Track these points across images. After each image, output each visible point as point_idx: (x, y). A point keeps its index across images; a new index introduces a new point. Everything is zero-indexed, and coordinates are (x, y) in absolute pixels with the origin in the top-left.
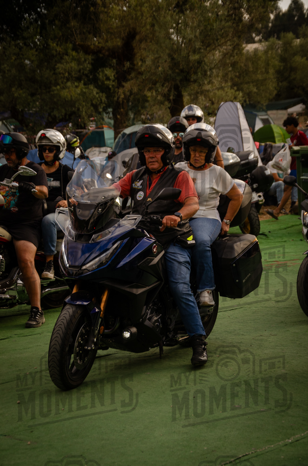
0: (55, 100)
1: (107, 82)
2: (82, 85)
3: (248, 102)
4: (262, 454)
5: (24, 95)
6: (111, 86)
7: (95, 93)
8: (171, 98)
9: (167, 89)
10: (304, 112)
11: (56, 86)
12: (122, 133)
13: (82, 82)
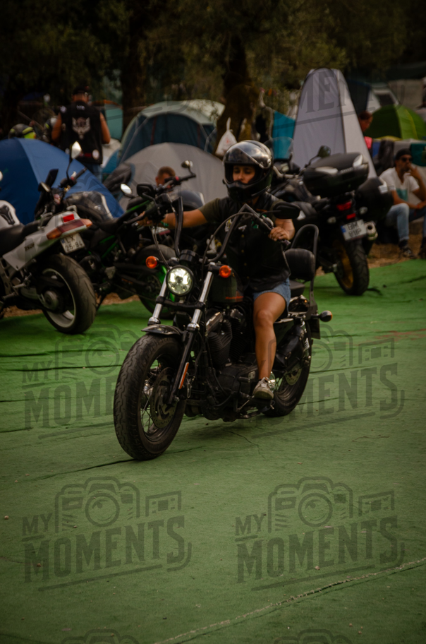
1: (112, 25)
2: (69, 30)
3: (355, 65)
6: (119, 33)
7: (92, 43)
8: (227, 59)
9: (219, 45)
11: (24, 29)
12: (139, 115)
13: (70, 23)
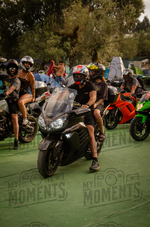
0: (46, 55)
1: (67, 48)
2: (57, 49)
3: (125, 57)
4: (121, 214)
5: (33, 52)
6: (68, 49)
7: (62, 52)
8: (92, 54)
9: (91, 51)
10: (148, 62)
11: (46, 49)
13: (57, 47)
